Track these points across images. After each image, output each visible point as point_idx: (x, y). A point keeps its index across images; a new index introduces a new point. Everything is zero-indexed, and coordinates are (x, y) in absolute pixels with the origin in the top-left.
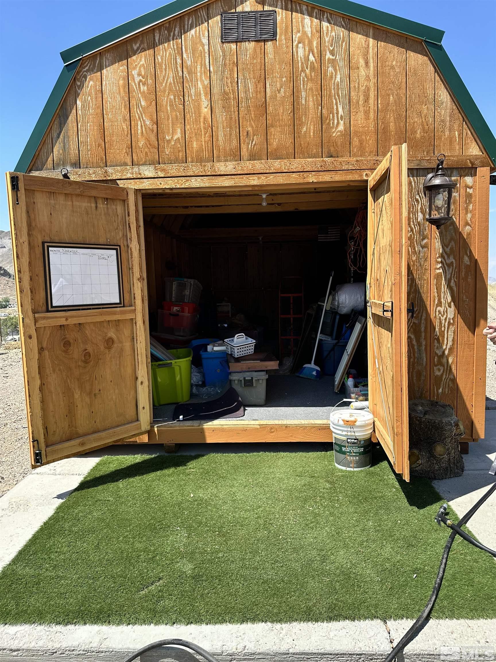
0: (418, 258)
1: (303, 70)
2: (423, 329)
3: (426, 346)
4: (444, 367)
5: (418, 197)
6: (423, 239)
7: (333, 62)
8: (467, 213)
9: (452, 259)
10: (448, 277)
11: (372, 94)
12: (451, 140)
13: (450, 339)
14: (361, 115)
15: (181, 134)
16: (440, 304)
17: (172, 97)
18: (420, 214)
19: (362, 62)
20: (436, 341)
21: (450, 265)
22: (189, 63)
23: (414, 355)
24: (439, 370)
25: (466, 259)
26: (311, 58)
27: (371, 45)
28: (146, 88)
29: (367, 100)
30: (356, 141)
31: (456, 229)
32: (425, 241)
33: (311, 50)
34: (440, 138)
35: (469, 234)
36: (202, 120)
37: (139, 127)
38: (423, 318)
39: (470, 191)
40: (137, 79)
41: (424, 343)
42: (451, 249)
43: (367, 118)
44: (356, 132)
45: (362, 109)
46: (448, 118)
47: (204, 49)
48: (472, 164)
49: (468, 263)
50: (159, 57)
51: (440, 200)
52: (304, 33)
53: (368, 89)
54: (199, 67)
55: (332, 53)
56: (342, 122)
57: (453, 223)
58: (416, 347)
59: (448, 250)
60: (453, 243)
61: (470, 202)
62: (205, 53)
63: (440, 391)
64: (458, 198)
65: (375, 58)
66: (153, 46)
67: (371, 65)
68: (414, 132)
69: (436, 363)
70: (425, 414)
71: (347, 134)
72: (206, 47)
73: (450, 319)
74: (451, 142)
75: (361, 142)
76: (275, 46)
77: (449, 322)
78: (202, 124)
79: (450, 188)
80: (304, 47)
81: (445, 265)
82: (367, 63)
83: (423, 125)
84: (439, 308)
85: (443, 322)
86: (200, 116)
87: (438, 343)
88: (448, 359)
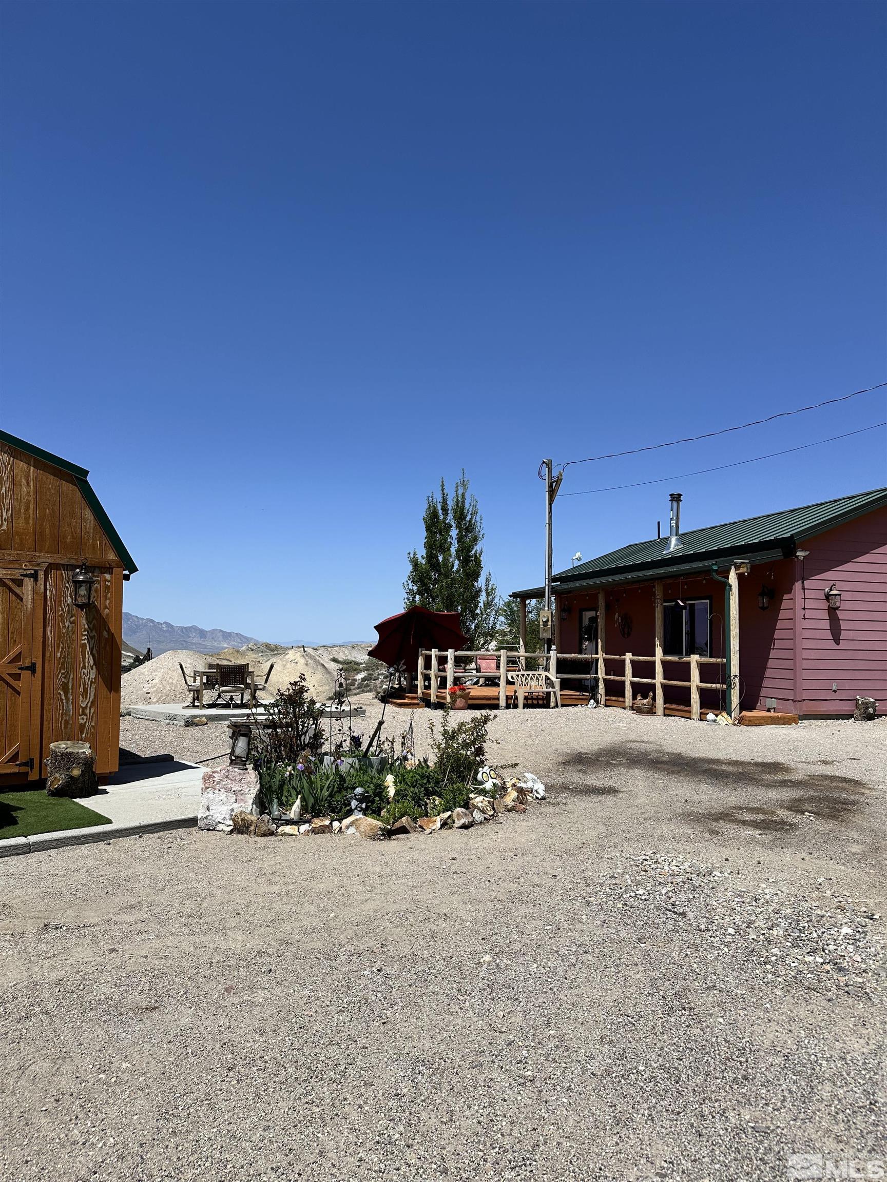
0: (67, 631)
2: (70, 687)
3: (73, 699)
4: (87, 716)
5: (67, 585)
6: (72, 617)
8: (106, 600)
9: (94, 633)
10: (91, 646)
11: (31, 506)
12: (94, 546)
13: (92, 694)
14: (22, 521)
16: (84, 667)
18: (69, 598)
19: (24, 481)
20: (81, 696)
21: (92, 638)
23: (63, 707)
24: (83, 719)
25: (105, 633)
27: (32, 471)
29: (27, 509)
30: (17, 539)
31: (98, 611)
32: (73, 618)
34: (85, 544)
35: (107, 615)
38: (71, 678)
39: (109, 584)
41: (71, 698)
42: (94, 625)
43: (27, 523)
44: (17, 533)
45: (23, 516)
46: (92, 531)
48: (110, 565)
49: (107, 636)
51: (83, 591)
53: (29, 501)
56: (6, 524)
57: (95, 606)
58: (64, 701)
59: (91, 626)
60: (94, 621)
61: (108, 592)
63: (84, 736)
64: (99, 587)
65: (35, 481)
67: (32, 484)
68: (65, 537)
69: (81, 713)
70: (66, 749)
73: (92, 679)
74: (94, 547)
75: (21, 540)
77: (92, 681)
79: (89, 583)
81: (90, 638)
82: (28, 483)
83: (72, 533)
84: (83, 670)
85: (87, 681)
87: (83, 697)
88: (90, 710)
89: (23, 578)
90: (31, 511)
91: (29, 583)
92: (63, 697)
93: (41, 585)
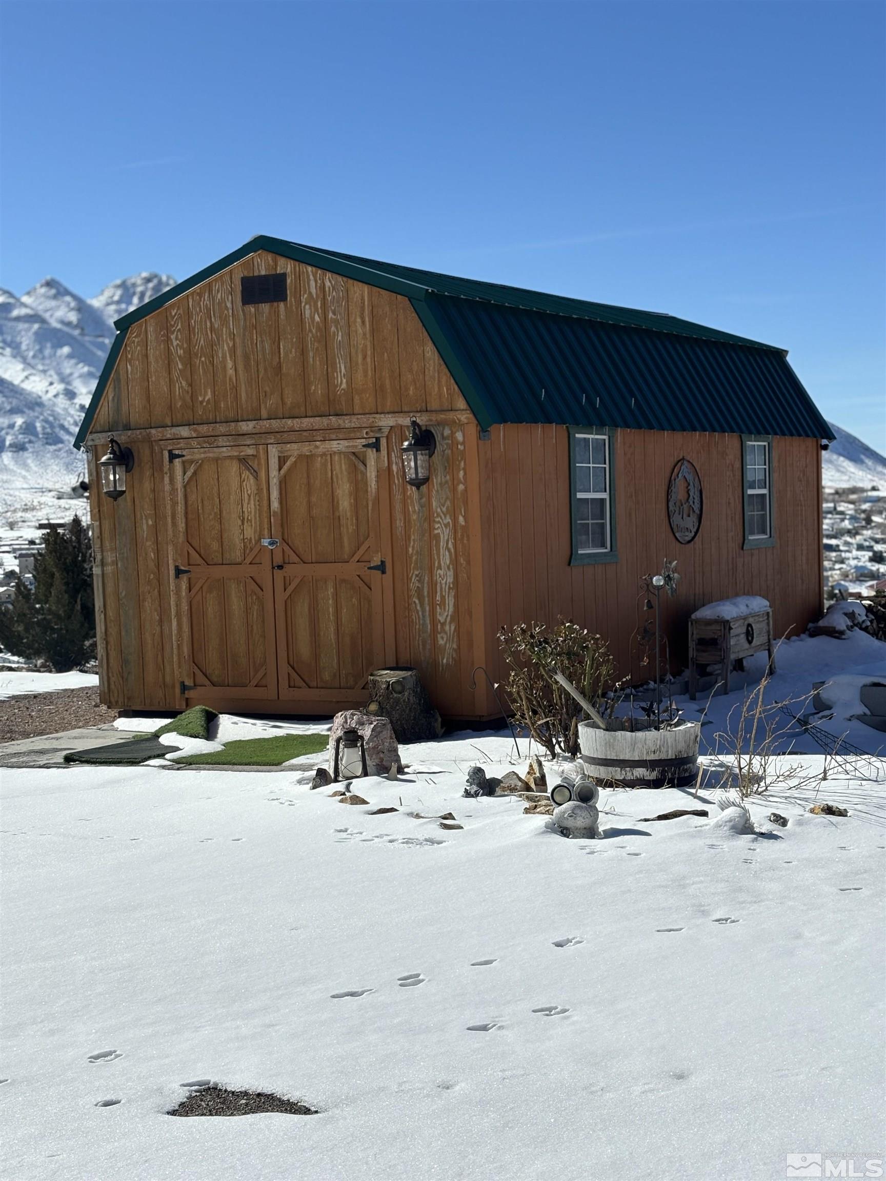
0: (418, 518)
1: (310, 331)
2: (426, 594)
3: (429, 611)
4: (447, 634)
6: (422, 498)
7: (336, 322)
8: (459, 472)
9: (448, 519)
10: (446, 538)
11: (369, 353)
12: (441, 395)
13: (451, 605)
14: (360, 373)
15: (212, 395)
16: (440, 567)
17: (203, 359)
19: (359, 320)
20: (438, 607)
21: (446, 526)
22: (216, 326)
23: (419, 621)
24: (442, 638)
26: (317, 318)
27: (366, 304)
28: (182, 351)
29: (365, 358)
30: (357, 398)
31: (451, 488)
33: (316, 310)
35: (462, 493)
36: (228, 379)
37: (177, 390)
38: (426, 581)
39: (461, 447)
40: (175, 343)
41: (427, 608)
42: (447, 508)
43: (366, 376)
44: (357, 390)
45: (361, 367)
46: (437, 374)
47: (229, 314)
48: (459, 420)
49: (463, 523)
50: (193, 322)
52: (310, 293)
53: (366, 346)
54: (224, 329)
55: (334, 314)
56: (344, 381)
57: (448, 482)
58: (420, 613)
59: (445, 509)
60: (448, 503)
61: (462, 460)
62: (229, 316)
64: (450, 455)
65: (371, 317)
66: (188, 312)
67: (367, 322)
68: (407, 389)
69: (440, 630)
71: (350, 392)
72: (230, 311)
73: (449, 583)
74: (440, 397)
75: (361, 401)
76: (286, 306)
77: (448, 586)
78: (228, 385)
80: (310, 309)
81: (444, 527)
82: (363, 322)
83: (415, 382)
84: (439, 571)
85: (444, 586)
86: (225, 376)
87: (441, 608)
88: (450, 627)
89: (365, 449)
90: (369, 360)
91: (371, 454)
92: (418, 608)
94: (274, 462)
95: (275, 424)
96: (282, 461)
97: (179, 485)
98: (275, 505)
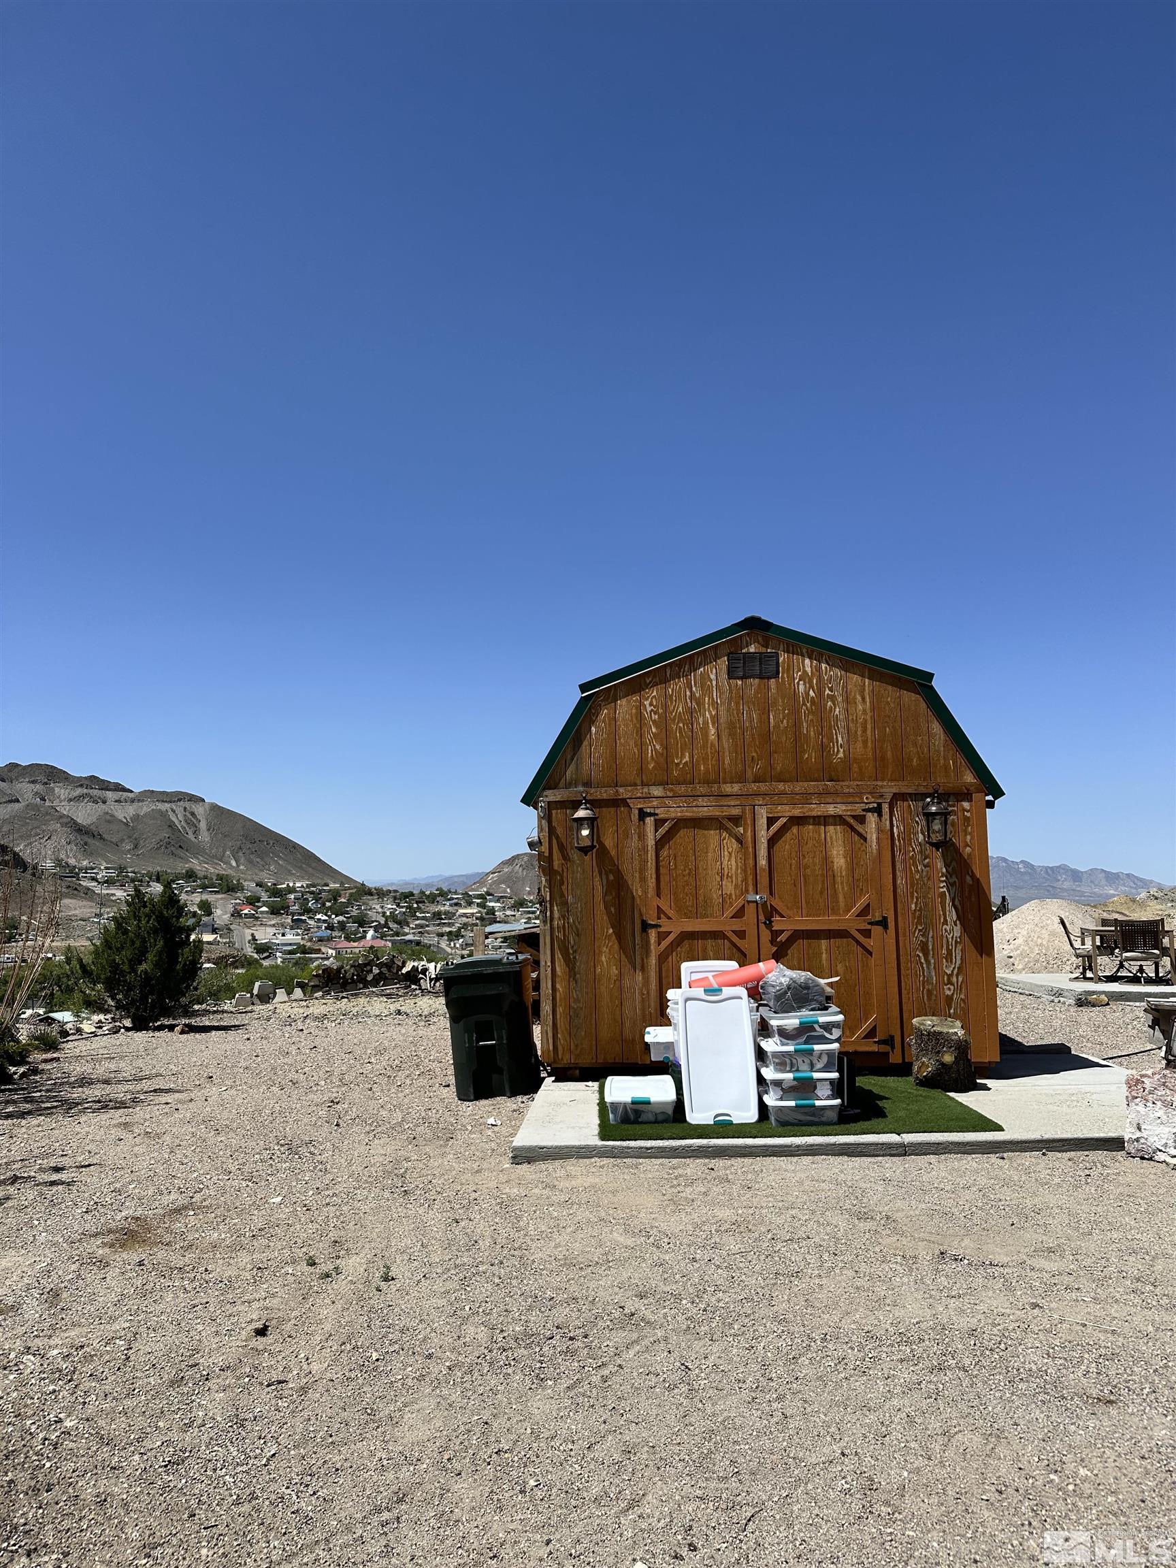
0: (921, 877)
1: (804, 704)
2: (930, 948)
3: (935, 964)
4: (954, 985)
5: (917, 819)
6: (925, 859)
7: (832, 698)
8: (966, 836)
9: (954, 879)
10: (952, 896)
12: (946, 767)
13: (959, 958)
14: (859, 745)
15: (689, 758)
16: (945, 922)
17: (681, 725)
18: (920, 835)
19: (859, 698)
20: (944, 960)
21: (953, 884)
22: (697, 695)
23: (923, 973)
24: (949, 989)
25: (968, 878)
26: (811, 693)
27: (867, 684)
28: (657, 717)
29: (865, 730)
30: (855, 768)
31: (957, 850)
32: (927, 861)
33: (811, 687)
34: (935, 766)
35: (969, 855)
36: (709, 745)
37: (650, 751)
38: (930, 936)
39: (968, 814)
40: (649, 709)
41: (932, 961)
42: (954, 868)
43: (865, 746)
44: (855, 759)
45: (860, 739)
46: (942, 749)
47: (712, 684)
48: (968, 790)
49: (971, 883)
50: (670, 690)
51: (937, 826)
52: (805, 672)
53: (866, 721)
54: (707, 699)
55: (831, 689)
56: (842, 750)
57: (953, 844)
58: (924, 966)
59: (950, 869)
60: (954, 864)
61: (968, 825)
62: (713, 687)
63: (952, 1011)
64: (956, 820)
65: (871, 695)
66: (665, 681)
67: (868, 700)
68: (910, 760)
69: (946, 982)
70: (933, 1027)
71: (847, 760)
72: (714, 683)
73: (956, 937)
74: (946, 768)
75: (860, 768)
76: (777, 682)
77: (956, 941)
78: (709, 749)
79: (944, 815)
80: (805, 684)
81: (950, 885)
82: (863, 699)
83: (918, 754)
84: (945, 927)
85: (950, 940)
86: (707, 742)
87: (947, 961)
88: (957, 978)
89: (865, 813)
90: (869, 732)
91: (872, 818)
92: (923, 961)
93: (886, 820)
94: (762, 822)
95: (763, 787)
96: (771, 821)
97: (651, 842)
98: (763, 862)
